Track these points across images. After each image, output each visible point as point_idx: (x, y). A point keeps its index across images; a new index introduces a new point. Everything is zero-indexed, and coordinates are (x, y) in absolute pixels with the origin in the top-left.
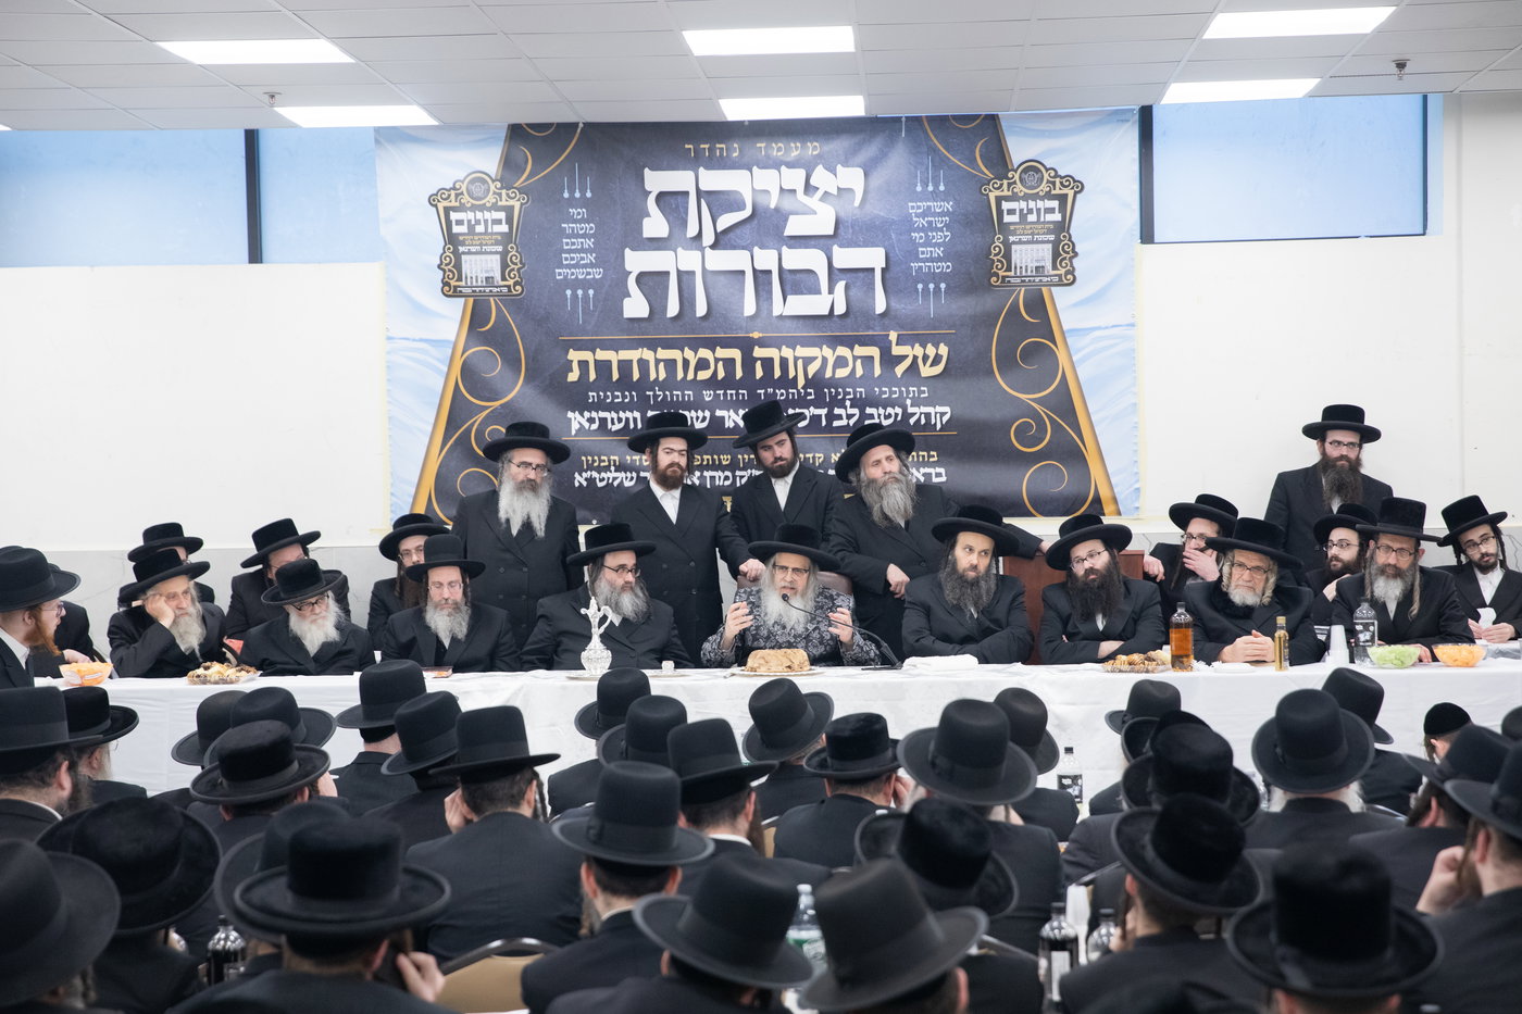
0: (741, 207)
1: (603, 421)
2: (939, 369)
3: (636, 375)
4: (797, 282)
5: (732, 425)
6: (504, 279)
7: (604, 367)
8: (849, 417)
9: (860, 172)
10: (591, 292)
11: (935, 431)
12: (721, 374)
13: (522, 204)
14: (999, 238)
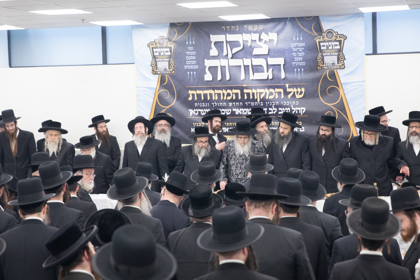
0: (239, 46)
1: (200, 112)
2: (302, 96)
3: (209, 98)
4: (257, 69)
5: (238, 114)
6: (169, 69)
7: (199, 96)
8: (274, 111)
9: (276, 34)
10: (195, 73)
11: (301, 115)
12: (234, 98)
13: (174, 46)
14: (320, 54)
